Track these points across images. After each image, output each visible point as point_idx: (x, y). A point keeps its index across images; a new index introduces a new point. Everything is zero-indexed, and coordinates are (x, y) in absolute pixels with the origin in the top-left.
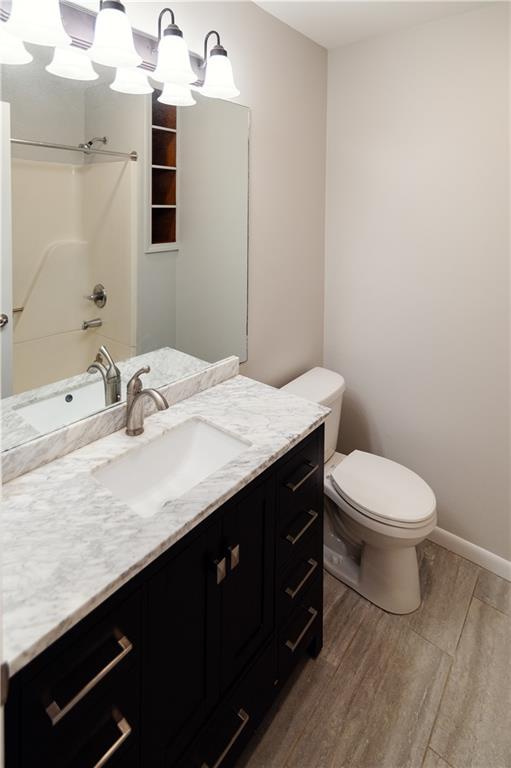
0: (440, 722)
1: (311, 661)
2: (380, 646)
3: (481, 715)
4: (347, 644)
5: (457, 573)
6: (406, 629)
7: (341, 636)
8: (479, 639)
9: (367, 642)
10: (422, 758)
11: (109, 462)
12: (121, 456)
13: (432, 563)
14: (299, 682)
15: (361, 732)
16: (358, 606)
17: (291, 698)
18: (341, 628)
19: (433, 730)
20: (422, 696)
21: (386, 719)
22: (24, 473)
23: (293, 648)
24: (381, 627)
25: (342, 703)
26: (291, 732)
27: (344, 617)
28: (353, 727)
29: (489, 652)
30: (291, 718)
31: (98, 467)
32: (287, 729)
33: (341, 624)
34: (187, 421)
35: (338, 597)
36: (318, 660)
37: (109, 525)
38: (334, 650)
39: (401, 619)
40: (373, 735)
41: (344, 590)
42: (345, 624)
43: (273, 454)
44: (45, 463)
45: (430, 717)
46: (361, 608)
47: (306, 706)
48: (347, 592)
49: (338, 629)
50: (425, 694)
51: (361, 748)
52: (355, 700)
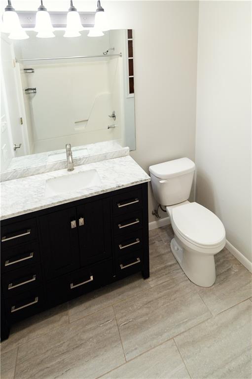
0: (185, 334)
1: (142, 280)
2: (177, 291)
3: (211, 346)
4: (162, 282)
5: (247, 284)
6: (195, 292)
7: (161, 278)
8: (236, 318)
9: (171, 286)
10: (166, 340)
11: (55, 178)
12: (60, 177)
13: (233, 273)
14: (133, 283)
15: (147, 314)
16: (177, 271)
17: (127, 287)
18: (163, 275)
19: (180, 334)
20: (184, 320)
21: (161, 317)
22: (32, 175)
23: (122, 268)
24: (182, 284)
25: (146, 300)
26: (120, 297)
27: (167, 272)
28: (145, 310)
29: (238, 327)
30: (123, 293)
31: (50, 179)
32: (119, 295)
33: (164, 274)
34: (91, 170)
35: (170, 263)
36: (145, 281)
37: (35, 196)
38: (154, 281)
39: (196, 286)
40: (151, 318)
41: (175, 262)
42: (166, 274)
43: (104, 189)
44: (39, 174)
45: (182, 329)
46: (178, 273)
47: (131, 293)
48: (176, 264)
49: (161, 275)
50: (187, 320)
51: (143, 319)
52: (152, 302)
